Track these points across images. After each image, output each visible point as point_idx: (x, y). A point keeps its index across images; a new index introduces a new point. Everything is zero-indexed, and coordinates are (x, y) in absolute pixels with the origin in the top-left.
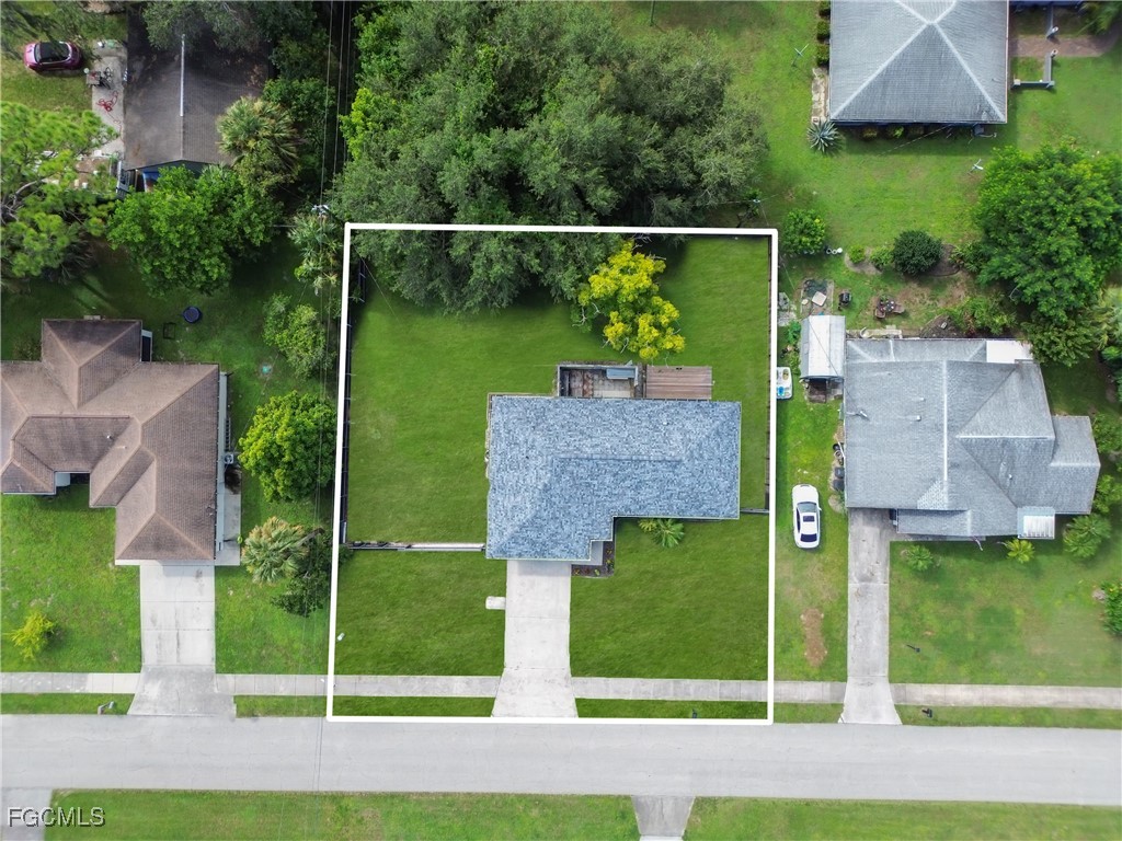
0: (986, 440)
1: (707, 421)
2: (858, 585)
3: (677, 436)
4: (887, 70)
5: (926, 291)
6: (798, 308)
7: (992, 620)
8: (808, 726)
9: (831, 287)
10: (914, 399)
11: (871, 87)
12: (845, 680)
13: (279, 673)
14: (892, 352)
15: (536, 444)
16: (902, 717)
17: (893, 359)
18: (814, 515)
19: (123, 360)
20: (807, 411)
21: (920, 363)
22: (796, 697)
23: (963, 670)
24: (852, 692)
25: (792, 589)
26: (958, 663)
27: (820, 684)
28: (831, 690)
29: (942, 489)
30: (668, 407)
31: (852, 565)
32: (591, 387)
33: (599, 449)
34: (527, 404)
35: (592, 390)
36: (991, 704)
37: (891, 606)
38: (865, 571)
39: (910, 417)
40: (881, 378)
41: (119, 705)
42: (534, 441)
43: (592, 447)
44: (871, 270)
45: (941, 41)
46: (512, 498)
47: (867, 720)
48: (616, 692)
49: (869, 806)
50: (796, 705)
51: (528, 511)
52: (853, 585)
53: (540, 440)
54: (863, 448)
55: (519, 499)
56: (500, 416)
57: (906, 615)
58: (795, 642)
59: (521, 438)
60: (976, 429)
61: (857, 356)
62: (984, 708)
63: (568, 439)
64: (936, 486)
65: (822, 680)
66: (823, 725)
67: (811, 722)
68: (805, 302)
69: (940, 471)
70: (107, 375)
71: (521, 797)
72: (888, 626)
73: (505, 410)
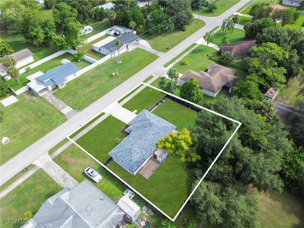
0: (63, 224)
1: (135, 160)
2: (66, 177)
3: (138, 151)
6: (145, 216)
7: (22, 202)
8: (54, 145)
10: (93, 213)
12: (53, 160)
16: (32, 165)
19: (226, 82)
20: (116, 196)
21: (101, 223)
22: (62, 147)
23: (23, 186)
24: (49, 159)
25: (82, 162)
26: (25, 186)
27: (58, 154)
28: (55, 155)
29: (65, 200)
31: (72, 178)
35: (163, 151)
36: (9, 187)
37: (54, 180)
38: (67, 180)
39: (90, 208)
41: (165, 66)
47: (41, 158)
49: (28, 146)
50: (61, 146)
52: (68, 175)
54: (95, 192)
57: (48, 183)
58: (71, 155)
60: (68, 224)
61: (118, 211)
62: (10, 184)
64: (68, 199)
65: (59, 155)
66: (51, 148)
67: (54, 147)
68: (145, 219)
69: (70, 202)
70: (224, 79)
72: (51, 177)
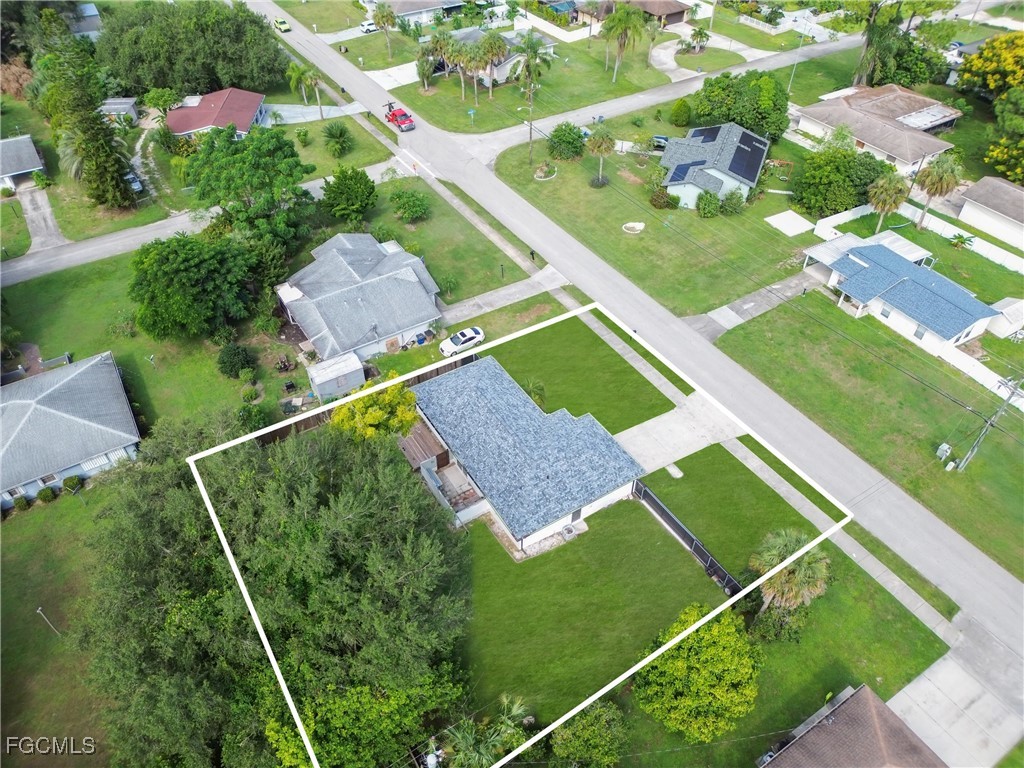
3: (459, 401)
4: (84, 417)
5: (261, 356)
9: (284, 401)
10: (348, 307)
11: (102, 424)
12: (546, 292)
13: (889, 594)
14: (319, 335)
15: (533, 475)
16: (545, 265)
17: (326, 331)
18: (458, 334)
24: (550, 287)
27: (558, 299)
28: (558, 294)
30: (440, 422)
32: (458, 498)
33: (504, 435)
34: (506, 509)
40: (342, 330)
42: (532, 479)
43: (506, 440)
44: (259, 386)
45: (50, 394)
46: (587, 474)
47: (560, 276)
48: (660, 379)
51: (588, 455)
52: (488, 309)
53: (528, 474)
55: (584, 468)
56: (530, 522)
59: (536, 491)
63: (511, 460)
64: (399, 277)
65: (555, 300)
66: (580, 289)
69: (388, 278)
71: (779, 392)
73: (522, 520)
